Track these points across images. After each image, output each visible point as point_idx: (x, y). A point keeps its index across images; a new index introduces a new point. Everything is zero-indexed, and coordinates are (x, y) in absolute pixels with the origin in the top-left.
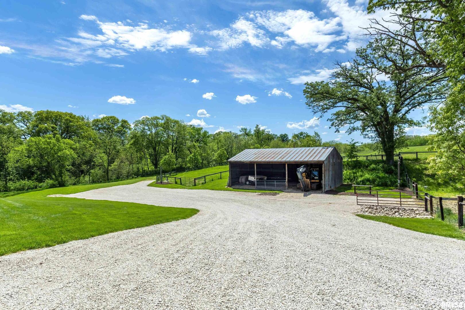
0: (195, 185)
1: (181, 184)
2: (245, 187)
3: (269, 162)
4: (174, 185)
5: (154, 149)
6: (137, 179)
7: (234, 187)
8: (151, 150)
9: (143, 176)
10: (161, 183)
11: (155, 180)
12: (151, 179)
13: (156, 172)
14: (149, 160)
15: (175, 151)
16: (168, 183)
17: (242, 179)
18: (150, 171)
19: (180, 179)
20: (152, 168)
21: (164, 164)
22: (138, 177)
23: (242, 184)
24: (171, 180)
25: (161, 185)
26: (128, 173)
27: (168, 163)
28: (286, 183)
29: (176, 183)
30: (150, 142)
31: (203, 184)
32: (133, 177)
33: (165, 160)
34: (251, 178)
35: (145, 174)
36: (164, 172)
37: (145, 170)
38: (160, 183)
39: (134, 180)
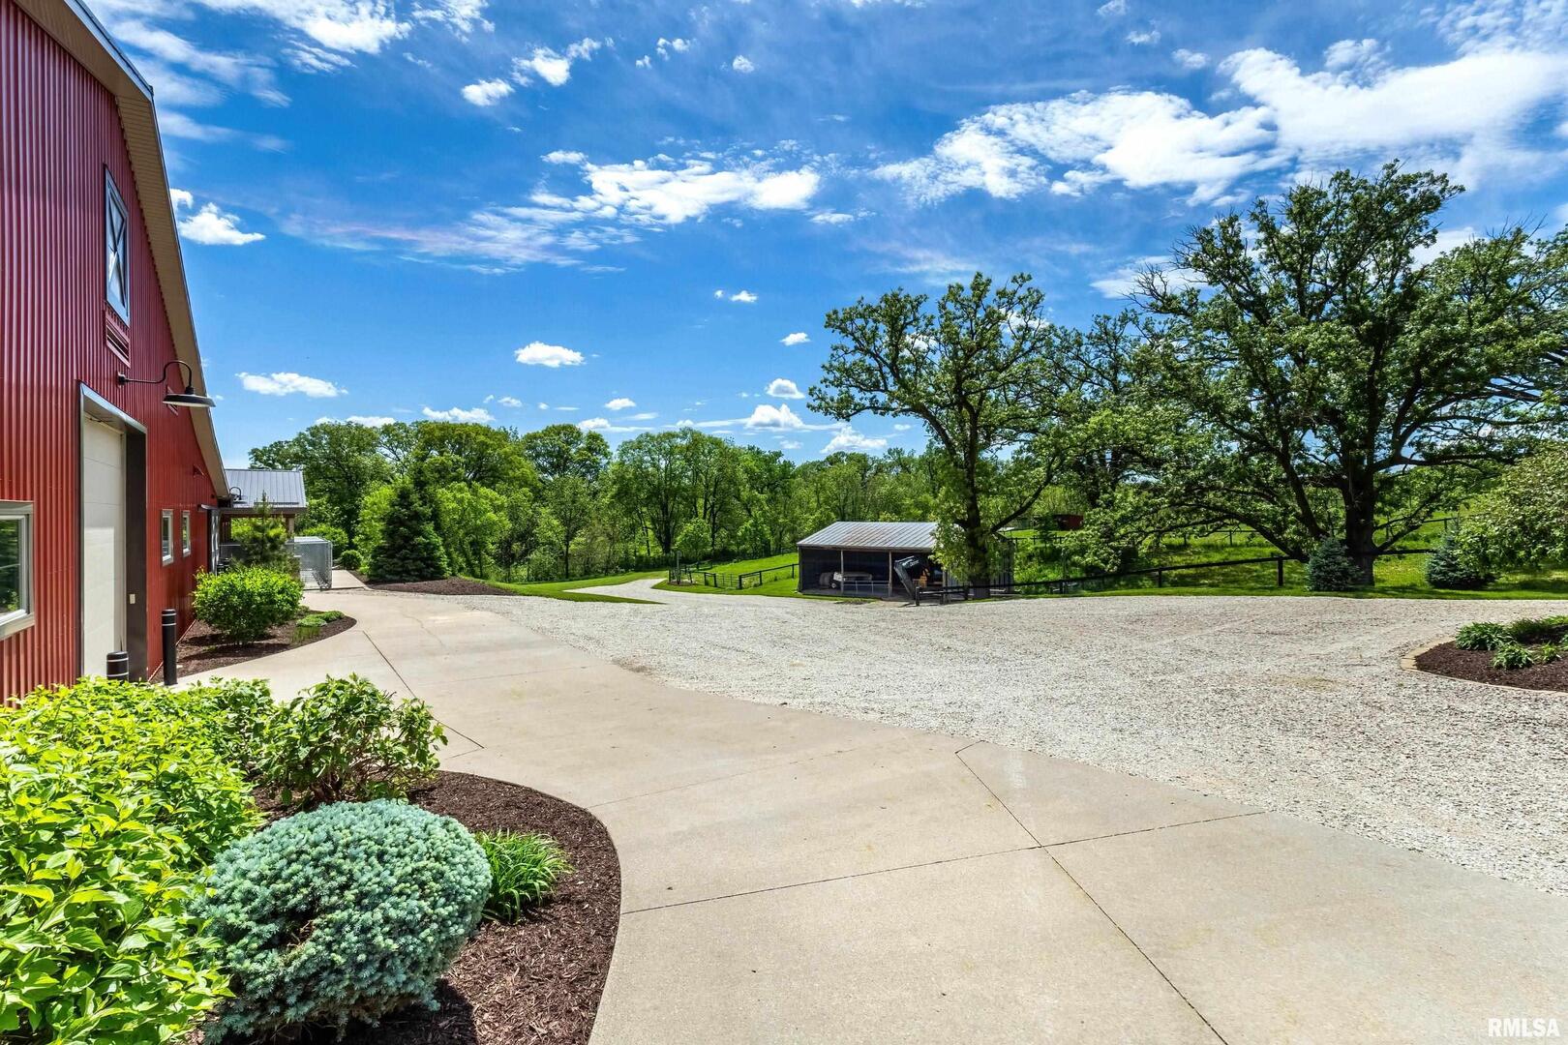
0: (741, 588)
1: (716, 586)
2: (828, 592)
3: (865, 548)
4: (703, 587)
5: (664, 507)
6: (626, 577)
7: (806, 592)
8: (657, 512)
9: (638, 569)
10: (678, 582)
11: (667, 579)
12: (657, 577)
13: (667, 560)
14: (650, 533)
15: (711, 512)
16: (691, 584)
17: (824, 579)
18: (654, 559)
19: (715, 576)
20: (657, 551)
21: (684, 543)
22: (627, 571)
23: (822, 587)
24: (698, 578)
25: (680, 588)
26: (608, 562)
27: (694, 542)
28: (890, 586)
29: (707, 583)
30: (655, 492)
31: (755, 586)
32: (617, 572)
33: (686, 535)
34: (838, 577)
35: (644, 566)
36: (686, 561)
37: (641, 557)
38: (675, 584)
39: (619, 578)
